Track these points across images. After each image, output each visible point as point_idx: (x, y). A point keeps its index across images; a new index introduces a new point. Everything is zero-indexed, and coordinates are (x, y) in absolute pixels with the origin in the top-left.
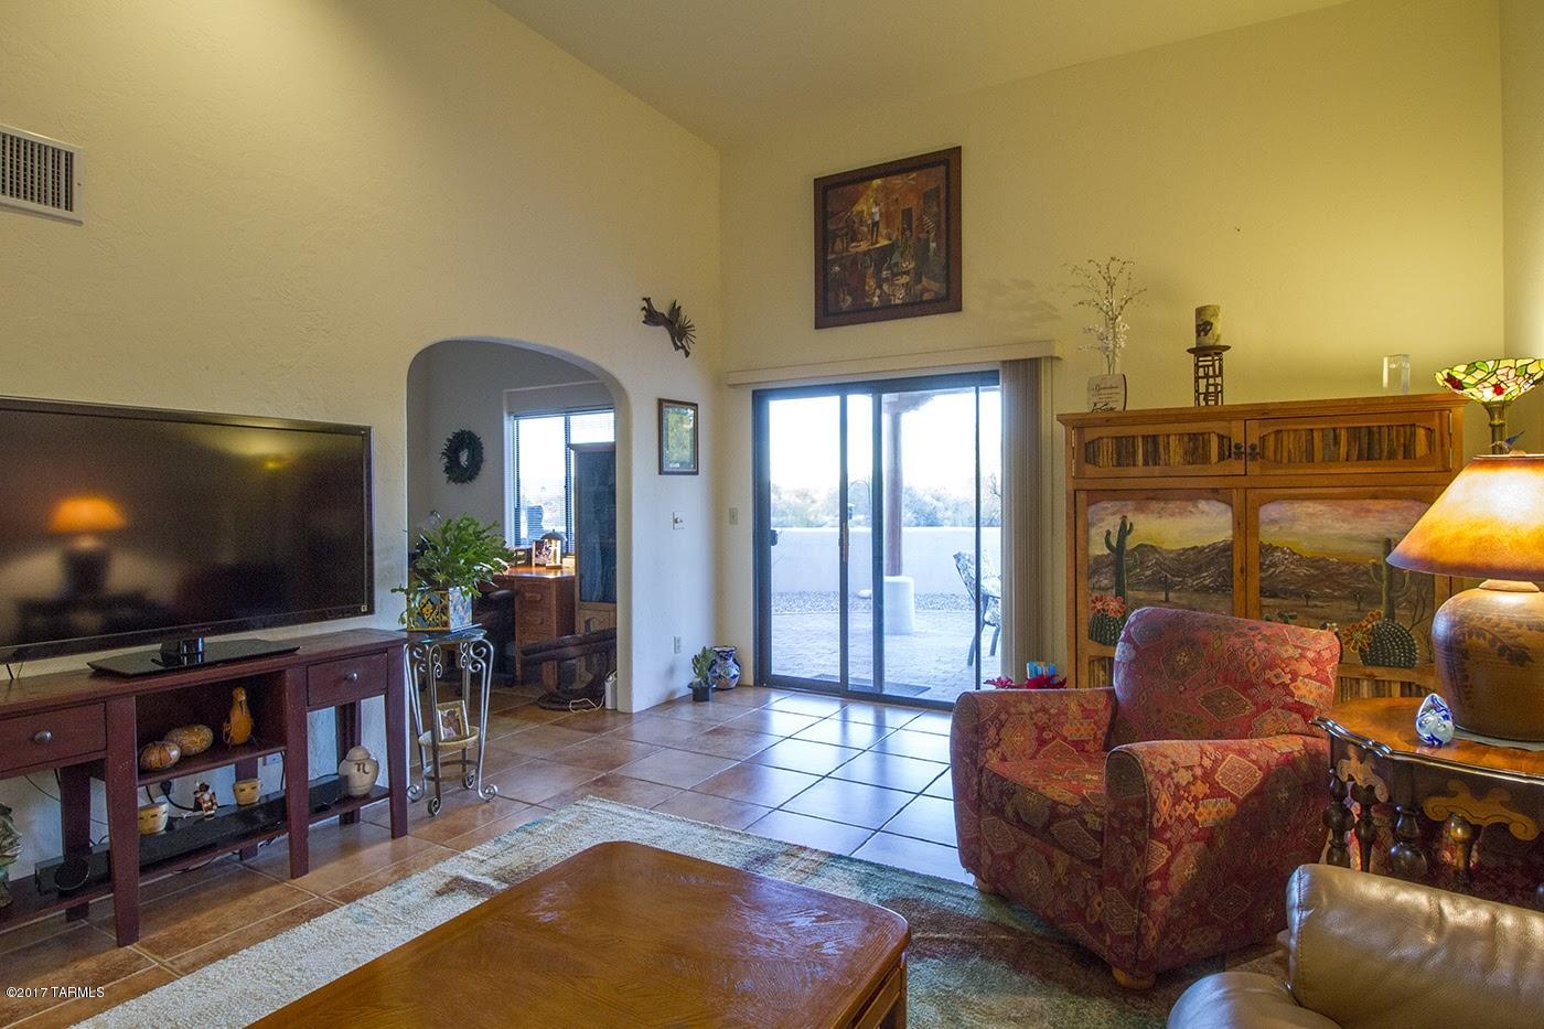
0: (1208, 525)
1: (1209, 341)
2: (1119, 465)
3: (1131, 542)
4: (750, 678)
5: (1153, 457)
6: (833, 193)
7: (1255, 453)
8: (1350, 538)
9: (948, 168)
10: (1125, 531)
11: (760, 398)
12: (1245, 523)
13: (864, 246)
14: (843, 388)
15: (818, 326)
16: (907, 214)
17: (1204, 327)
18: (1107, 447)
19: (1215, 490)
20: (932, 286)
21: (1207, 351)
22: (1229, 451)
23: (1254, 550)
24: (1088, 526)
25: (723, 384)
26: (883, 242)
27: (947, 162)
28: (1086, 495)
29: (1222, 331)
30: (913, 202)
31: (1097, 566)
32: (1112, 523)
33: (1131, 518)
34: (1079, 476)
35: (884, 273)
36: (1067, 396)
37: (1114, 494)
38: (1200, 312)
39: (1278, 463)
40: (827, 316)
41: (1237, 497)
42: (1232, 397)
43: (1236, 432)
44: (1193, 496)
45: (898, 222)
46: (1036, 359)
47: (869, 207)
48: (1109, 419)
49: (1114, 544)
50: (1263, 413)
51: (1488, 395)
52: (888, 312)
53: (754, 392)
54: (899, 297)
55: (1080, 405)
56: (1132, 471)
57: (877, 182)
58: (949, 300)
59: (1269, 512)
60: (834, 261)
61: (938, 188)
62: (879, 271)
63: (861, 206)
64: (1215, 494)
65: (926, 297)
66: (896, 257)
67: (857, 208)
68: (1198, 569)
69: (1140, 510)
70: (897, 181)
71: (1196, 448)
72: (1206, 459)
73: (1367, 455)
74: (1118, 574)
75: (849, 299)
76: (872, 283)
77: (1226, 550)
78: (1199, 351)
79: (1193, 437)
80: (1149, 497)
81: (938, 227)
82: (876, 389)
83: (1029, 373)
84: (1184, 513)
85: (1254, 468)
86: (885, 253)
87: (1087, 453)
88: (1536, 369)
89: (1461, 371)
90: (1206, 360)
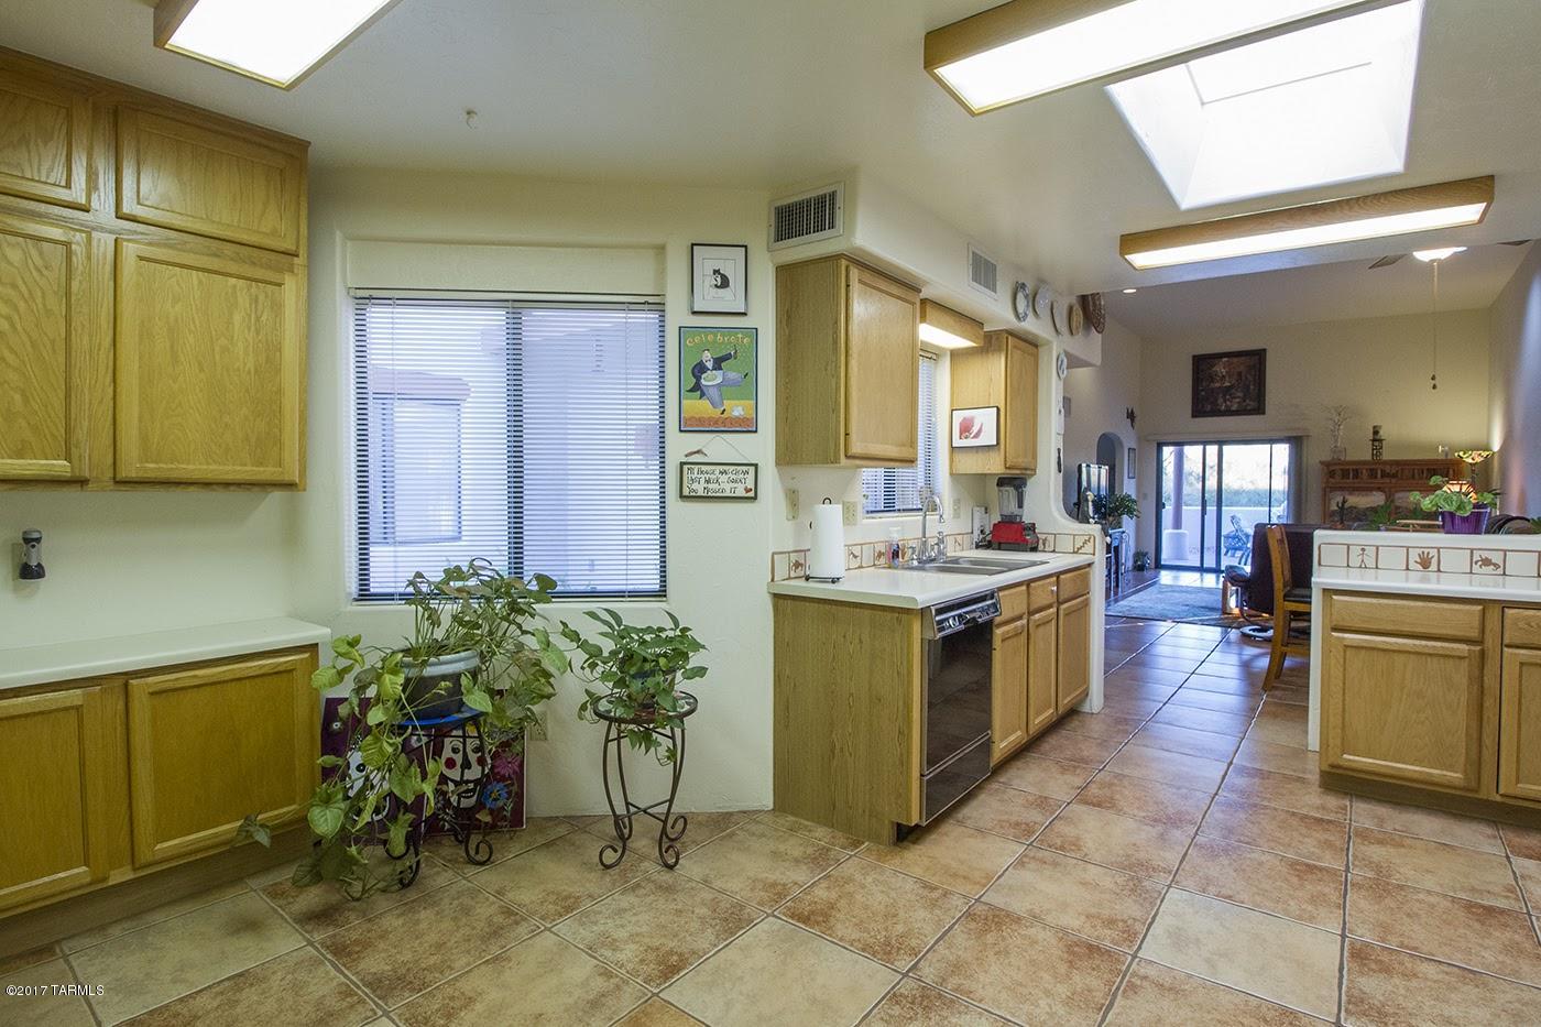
0: (1374, 500)
1: (1378, 437)
2: (1343, 479)
3: (1346, 505)
4: (1153, 566)
5: (1356, 476)
6: (1202, 364)
7: (1394, 476)
10: (1344, 502)
11: (1160, 446)
12: (1390, 499)
13: (1217, 385)
14: (1205, 443)
15: (1194, 416)
16: (1240, 374)
17: (1376, 432)
18: (1338, 472)
20: (1251, 404)
21: (1376, 438)
22: (1384, 474)
24: (1330, 500)
25: (1141, 439)
26: (1227, 384)
27: (1259, 356)
28: (1328, 490)
29: (1382, 433)
30: (1242, 368)
31: (1334, 513)
32: (1340, 499)
33: (1347, 497)
34: (1327, 482)
35: (1228, 397)
36: (1317, 455)
37: (1342, 489)
38: (1374, 427)
39: (1402, 479)
40: (1198, 412)
41: (1387, 490)
42: (1387, 456)
43: (1388, 469)
44: (1371, 490)
45: (1235, 377)
46: (1301, 437)
47: (1220, 368)
48: (1340, 463)
49: (1341, 505)
50: (1397, 463)
51: (1471, 461)
52: (1229, 413)
53: (1158, 443)
54: (1234, 408)
55: (1327, 457)
56: (1348, 481)
57: (1225, 359)
58: (1259, 410)
59: (1398, 495)
60: (1202, 390)
61: (1255, 364)
62: (1224, 396)
63: (1216, 368)
64: (1379, 489)
65: (1249, 408)
66: (1234, 390)
69: (1350, 494)
70: (1235, 360)
71: (1373, 474)
72: (1376, 477)
73: (1432, 476)
74: (1341, 516)
75: (1209, 406)
76: (1220, 401)
77: (1382, 506)
78: (1374, 440)
79: (1372, 469)
80: (1354, 490)
81: (1255, 380)
82: (1221, 443)
83: (1297, 442)
84: (1367, 495)
85: (1394, 481)
86: (1229, 388)
87: (1332, 474)
88: (1485, 454)
89: (1461, 454)
90: (1376, 443)
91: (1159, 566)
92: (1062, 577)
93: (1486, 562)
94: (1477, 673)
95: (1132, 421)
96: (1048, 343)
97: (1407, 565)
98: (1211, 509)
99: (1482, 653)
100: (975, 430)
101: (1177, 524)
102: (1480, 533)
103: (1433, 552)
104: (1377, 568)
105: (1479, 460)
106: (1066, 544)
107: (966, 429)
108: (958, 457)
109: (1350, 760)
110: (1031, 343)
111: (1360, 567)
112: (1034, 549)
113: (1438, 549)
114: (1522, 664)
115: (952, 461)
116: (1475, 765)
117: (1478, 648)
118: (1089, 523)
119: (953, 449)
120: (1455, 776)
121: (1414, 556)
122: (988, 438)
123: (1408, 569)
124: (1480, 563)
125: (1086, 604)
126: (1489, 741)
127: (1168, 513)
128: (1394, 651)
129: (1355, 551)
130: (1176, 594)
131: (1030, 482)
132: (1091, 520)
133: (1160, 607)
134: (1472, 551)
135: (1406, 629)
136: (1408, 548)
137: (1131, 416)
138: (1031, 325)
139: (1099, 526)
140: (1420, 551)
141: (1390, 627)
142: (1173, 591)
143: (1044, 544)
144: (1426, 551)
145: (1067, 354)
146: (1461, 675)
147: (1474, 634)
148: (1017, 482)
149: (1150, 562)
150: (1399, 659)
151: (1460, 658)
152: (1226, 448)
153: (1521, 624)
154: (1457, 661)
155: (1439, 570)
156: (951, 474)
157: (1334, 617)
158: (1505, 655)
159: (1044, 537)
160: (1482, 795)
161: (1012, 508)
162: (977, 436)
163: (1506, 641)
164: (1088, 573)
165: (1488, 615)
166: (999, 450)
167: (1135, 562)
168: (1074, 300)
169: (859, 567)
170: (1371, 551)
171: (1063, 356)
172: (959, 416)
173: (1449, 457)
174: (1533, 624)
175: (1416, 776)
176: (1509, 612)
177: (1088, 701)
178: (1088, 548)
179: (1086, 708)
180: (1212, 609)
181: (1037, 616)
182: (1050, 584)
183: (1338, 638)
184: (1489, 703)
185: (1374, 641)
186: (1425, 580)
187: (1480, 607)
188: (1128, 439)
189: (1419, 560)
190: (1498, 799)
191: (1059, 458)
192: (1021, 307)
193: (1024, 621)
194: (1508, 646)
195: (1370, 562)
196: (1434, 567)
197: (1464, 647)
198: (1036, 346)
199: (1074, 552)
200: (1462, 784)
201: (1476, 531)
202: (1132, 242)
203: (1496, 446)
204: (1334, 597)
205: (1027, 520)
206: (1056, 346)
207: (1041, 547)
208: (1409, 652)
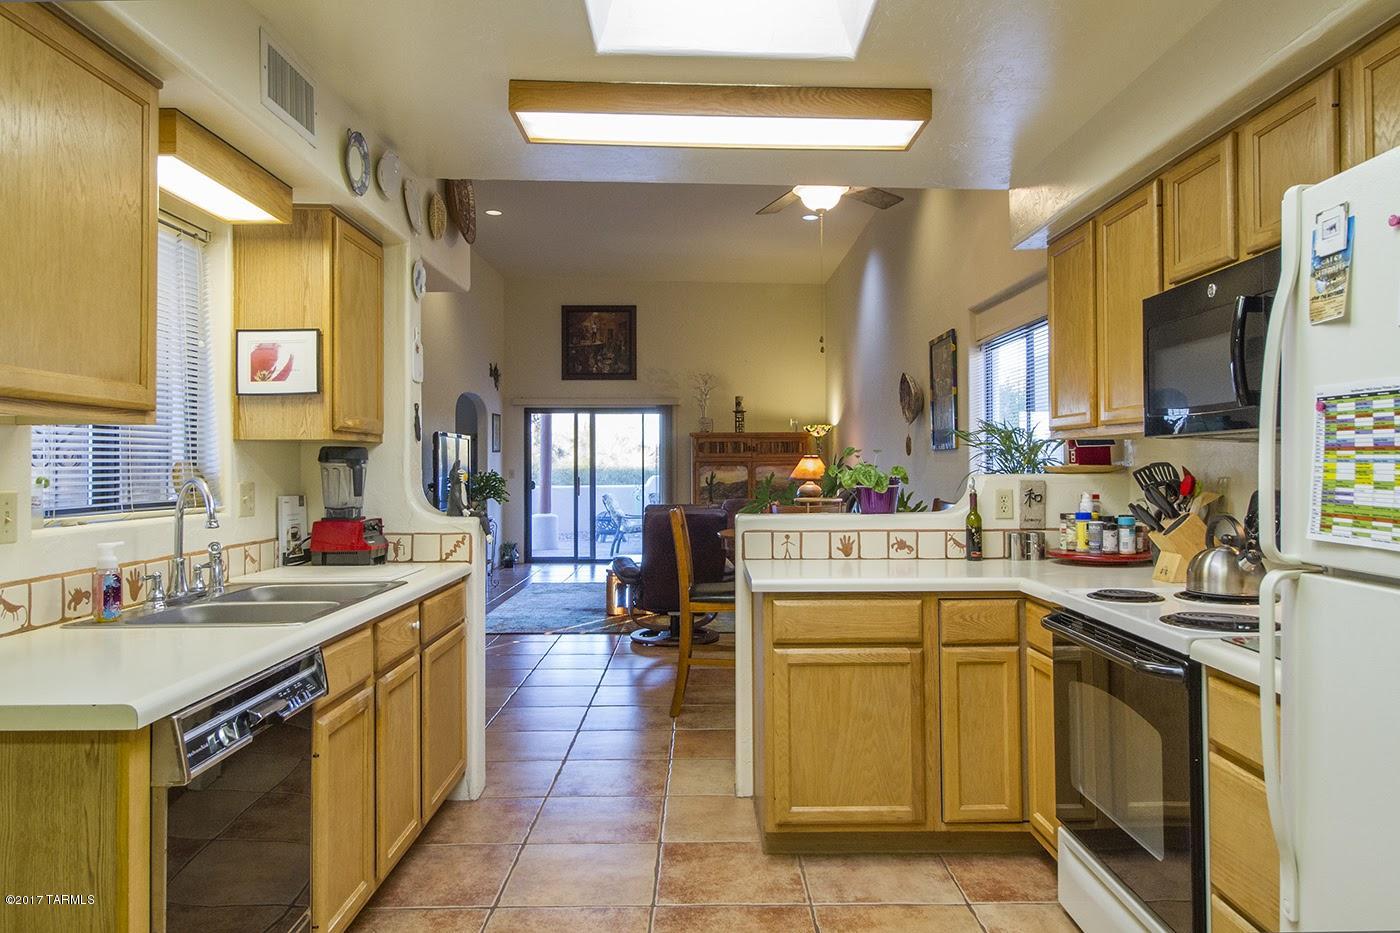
0: (738, 475)
1: (740, 409)
2: (711, 452)
3: (715, 481)
4: (522, 559)
5: (722, 450)
6: (572, 316)
7: (754, 450)
8: (782, 478)
9: (631, 315)
10: (713, 477)
11: (528, 412)
12: (751, 473)
13: (588, 343)
14: (576, 410)
15: (563, 378)
16: (610, 331)
17: (738, 404)
18: (707, 446)
19: (742, 462)
20: (623, 367)
21: (739, 412)
22: (747, 449)
23: (754, 483)
24: (700, 475)
25: (508, 403)
26: (598, 343)
27: (630, 311)
28: (700, 464)
29: (744, 405)
30: (613, 326)
31: (703, 490)
32: (708, 475)
33: (715, 472)
34: (697, 456)
35: (599, 358)
36: (687, 427)
37: (709, 464)
38: (737, 398)
39: (761, 453)
40: (568, 374)
41: (749, 464)
42: (748, 429)
43: (749, 442)
44: (735, 464)
45: (606, 334)
46: (671, 406)
47: (591, 324)
48: (709, 436)
49: (709, 481)
50: (757, 436)
51: (815, 434)
52: (600, 376)
53: (526, 409)
54: (606, 370)
55: (696, 429)
56: (716, 455)
57: (595, 314)
58: (630, 374)
59: (759, 470)
60: (572, 348)
61: (626, 322)
62: (596, 356)
64: (742, 463)
65: (620, 371)
66: (605, 350)
67: (586, 324)
68: (738, 490)
69: (718, 469)
70: (604, 315)
71: (736, 448)
72: (739, 451)
73: (786, 451)
74: (710, 493)
75: (581, 367)
76: (592, 361)
77: (746, 483)
78: (737, 412)
79: (735, 443)
80: (720, 464)
81: (626, 342)
82: (593, 411)
83: (668, 411)
84: (732, 470)
85: (754, 454)
86: (600, 348)
87: (700, 448)
88: (827, 428)
89: (809, 427)
90: (739, 415)
91: (529, 560)
92: (427, 603)
93: (902, 545)
94: (918, 680)
95: (496, 380)
96: (399, 242)
97: (830, 553)
98: (585, 488)
99: (923, 655)
100: (279, 366)
101: (546, 508)
102: (892, 512)
103: (854, 536)
104: (801, 558)
105: (822, 433)
106: (430, 549)
107: (262, 364)
108: (247, 412)
109: (799, 813)
110: (371, 239)
111: (785, 558)
112: (381, 560)
113: (858, 532)
114: (959, 664)
115: (237, 417)
116: (921, 793)
117: (919, 651)
118: (462, 515)
119: (239, 398)
120: (903, 810)
121: (837, 543)
122: (303, 379)
123: (830, 558)
124: (896, 546)
125: (460, 639)
126: (932, 761)
127: (537, 493)
128: (839, 665)
129: (780, 538)
130: (553, 596)
131: (373, 455)
132: (465, 511)
133: (537, 614)
134: (888, 532)
135: (850, 635)
136: (830, 532)
137: (494, 373)
138: (369, 204)
139: (476, 520)
140: (841, 535)
141: (834, 636)
142: (550, 592)
143: (396, 550)
144: (847, 535)
145: (426, 265)
146: (903, 682)
147: (914, 635)
148: (352, 456)
149: (519, 555)
150: (845, 673)
151: (903, 665)
152: (598, 417)
153: (957, 618)
154: (899, 668)
155: (860, 558)
156: (237, 440)
157: (777, 629)
158: (944, 655)
159: (394, 539)
160: (929, 828)
161: (344, 496)
162: (283, 376)
163: (944, 639)
164: (460, 591)
165: (926, 611)
166: (322, 401)
167: (503, 556)
168: (434, 188)
169: (23, 630)
170: (794, 537)
171: (420, 266)
172: (249, 343)
173: (799, 431)
174: (967, 617)
175: (866, 819)
176: (946, 604)
177: (464, 785)
178: (462, 553)
179: (462, 795)
180: (596, 611)
181: (390, 676)
182: (410, 619)
183: (782, 655)
184: (930, 715)
185: (820, 655)
186: (847, 572)
187: (919, 602)
188: (492, 404)
189: (841, 547)
190: (944, 828)
191: (417, 418)
192: (357, 170)
193: (369, 691)
194: (947, 645)
195: (794, 552)
196: (854, 554)
197: (905, 651)
198: (380, 244)
199: (441, 561)
200: (910, 818)
201: (889, 510)
202: (527, 92)
203: (835, 420)
204: (776, 603)
205: (368, 513)
206: (411, 250)
207: (391, 555)
208: (853, 665)
